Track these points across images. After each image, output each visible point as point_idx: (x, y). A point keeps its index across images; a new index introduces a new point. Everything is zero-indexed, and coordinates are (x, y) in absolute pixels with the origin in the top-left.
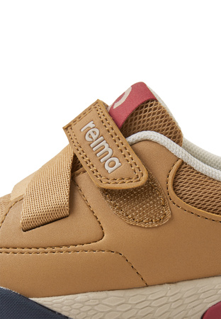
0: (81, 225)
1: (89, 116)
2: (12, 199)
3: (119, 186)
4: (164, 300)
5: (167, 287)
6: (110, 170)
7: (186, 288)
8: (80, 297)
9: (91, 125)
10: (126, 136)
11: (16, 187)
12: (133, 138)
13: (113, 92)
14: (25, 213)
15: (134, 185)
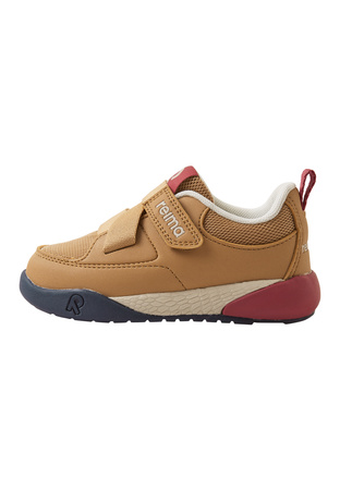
0: (143, 251)
1: (161, 197)
2: (99, 233)
3: (183, 247)
4: (197, 299)
5: (199, 290)
6: (177, 235)
7: (211, 291)
8: (141, 296)
9: (163, 203)
10: (175, 193)
11: (101, 226)
12: (179, 194)
13: (173, 170)
14: (107, 242)
15: (194, 247)
